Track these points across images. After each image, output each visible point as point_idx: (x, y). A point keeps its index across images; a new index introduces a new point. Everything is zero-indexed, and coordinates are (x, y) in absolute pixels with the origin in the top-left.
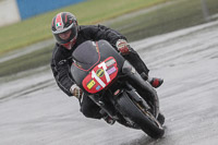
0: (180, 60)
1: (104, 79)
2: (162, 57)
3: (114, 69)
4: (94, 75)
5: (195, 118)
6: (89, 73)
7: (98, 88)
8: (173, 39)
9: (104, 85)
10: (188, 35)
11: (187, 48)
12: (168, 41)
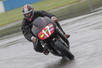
0: (80, 30)
1: (48, 33)
2: (71, 29)
3: (53, 29)
4: (43, 31)
5: (87, 58)
6: (41, 31)
7: (45, 37)
8: (76, 21)
9: (48, 36)
10: (83, 18)
11: (83, 25)
12: (74, 21)
